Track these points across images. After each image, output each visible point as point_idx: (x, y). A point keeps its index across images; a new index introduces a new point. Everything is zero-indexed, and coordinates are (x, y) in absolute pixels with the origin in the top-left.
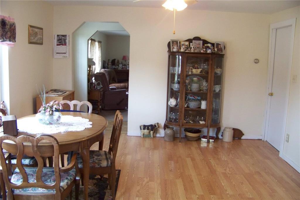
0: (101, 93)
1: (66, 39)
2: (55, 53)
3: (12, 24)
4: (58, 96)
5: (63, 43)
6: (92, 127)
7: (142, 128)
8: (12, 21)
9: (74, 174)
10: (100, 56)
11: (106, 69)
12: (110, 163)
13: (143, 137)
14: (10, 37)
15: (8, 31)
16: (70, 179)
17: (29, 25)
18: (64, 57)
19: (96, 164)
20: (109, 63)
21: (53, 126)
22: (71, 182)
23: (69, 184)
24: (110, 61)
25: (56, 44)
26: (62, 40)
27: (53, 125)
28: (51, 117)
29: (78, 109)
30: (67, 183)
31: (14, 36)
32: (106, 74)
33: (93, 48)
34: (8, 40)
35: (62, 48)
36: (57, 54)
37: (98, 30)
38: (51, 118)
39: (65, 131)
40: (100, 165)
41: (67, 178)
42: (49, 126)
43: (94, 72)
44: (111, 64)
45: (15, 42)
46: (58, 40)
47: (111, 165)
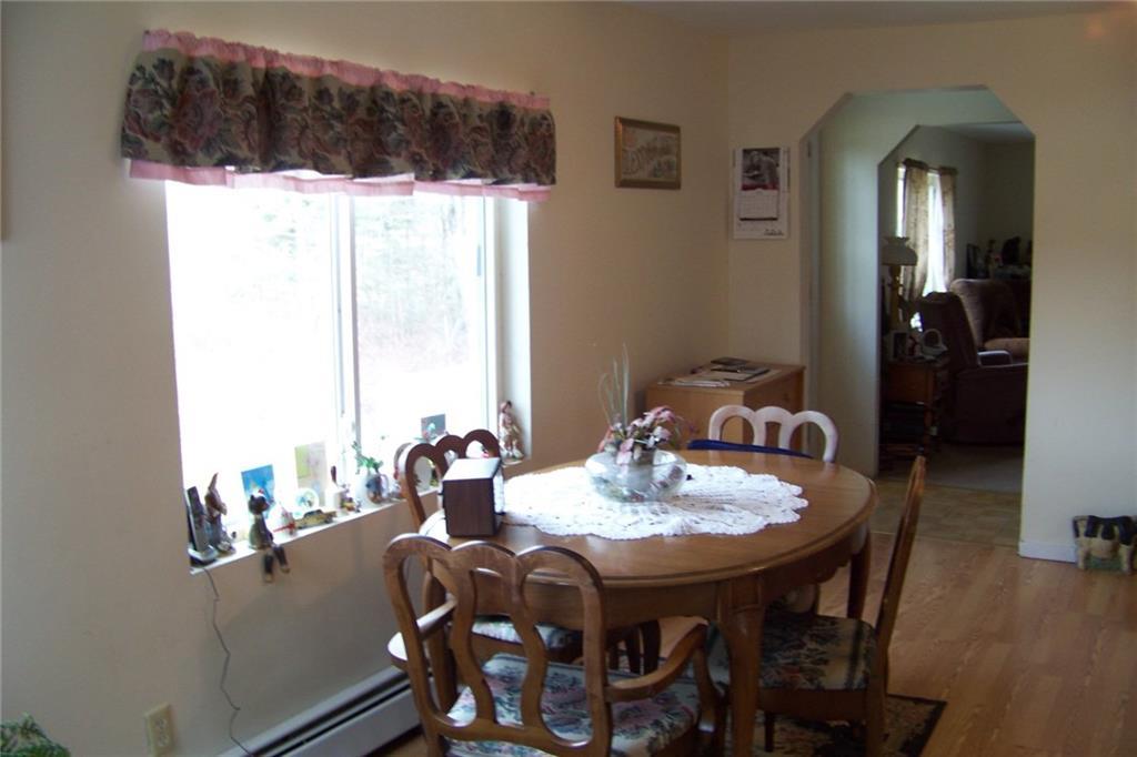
0: (939, 375)
1: (778, 165)
2: (736, 220)
3: (539, 117)
4: (728, 384)
5: (767, 182)
6: (799, 521)
7: (1082, 530)
8: (537, 106)
9: (693, 710)
10: (949, 226)
11: (971, 280)
12: (859, 676)
13: (1087, 568)
14: (528, 165)
15: (519, 146)
16: (668, 727)
17: (616, 118)
18: (771, 234)
19: (800, 675)
20: (993, 256)
21: (640, 507)
22: (670, 738)
23: (663, 747)
24: (999, 247)
25: (739, 184)
26: (761, 170)
27: (646, 503)
28: (645, 471)
29: (784, 442)
30: (653, 741)
31: (547, 159)
32: (964, 299)
33: (914, 196)
34: (519, 176)
35: (761, 201)
36: (742, 222)
37: (921, 123)
38: (642, 477)
39: (680, 533)
40: (816, 682)
41: (657, 723)
42: (628, 507)
43: (921, 293)
44: (998, 256)
45: (553, 181)
46: (747, 170)
47: (863, 686)
